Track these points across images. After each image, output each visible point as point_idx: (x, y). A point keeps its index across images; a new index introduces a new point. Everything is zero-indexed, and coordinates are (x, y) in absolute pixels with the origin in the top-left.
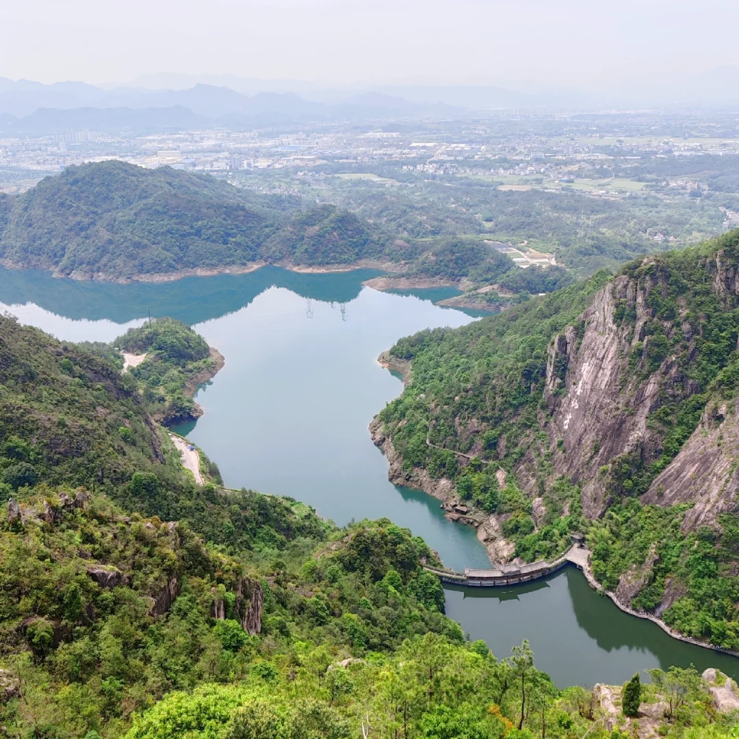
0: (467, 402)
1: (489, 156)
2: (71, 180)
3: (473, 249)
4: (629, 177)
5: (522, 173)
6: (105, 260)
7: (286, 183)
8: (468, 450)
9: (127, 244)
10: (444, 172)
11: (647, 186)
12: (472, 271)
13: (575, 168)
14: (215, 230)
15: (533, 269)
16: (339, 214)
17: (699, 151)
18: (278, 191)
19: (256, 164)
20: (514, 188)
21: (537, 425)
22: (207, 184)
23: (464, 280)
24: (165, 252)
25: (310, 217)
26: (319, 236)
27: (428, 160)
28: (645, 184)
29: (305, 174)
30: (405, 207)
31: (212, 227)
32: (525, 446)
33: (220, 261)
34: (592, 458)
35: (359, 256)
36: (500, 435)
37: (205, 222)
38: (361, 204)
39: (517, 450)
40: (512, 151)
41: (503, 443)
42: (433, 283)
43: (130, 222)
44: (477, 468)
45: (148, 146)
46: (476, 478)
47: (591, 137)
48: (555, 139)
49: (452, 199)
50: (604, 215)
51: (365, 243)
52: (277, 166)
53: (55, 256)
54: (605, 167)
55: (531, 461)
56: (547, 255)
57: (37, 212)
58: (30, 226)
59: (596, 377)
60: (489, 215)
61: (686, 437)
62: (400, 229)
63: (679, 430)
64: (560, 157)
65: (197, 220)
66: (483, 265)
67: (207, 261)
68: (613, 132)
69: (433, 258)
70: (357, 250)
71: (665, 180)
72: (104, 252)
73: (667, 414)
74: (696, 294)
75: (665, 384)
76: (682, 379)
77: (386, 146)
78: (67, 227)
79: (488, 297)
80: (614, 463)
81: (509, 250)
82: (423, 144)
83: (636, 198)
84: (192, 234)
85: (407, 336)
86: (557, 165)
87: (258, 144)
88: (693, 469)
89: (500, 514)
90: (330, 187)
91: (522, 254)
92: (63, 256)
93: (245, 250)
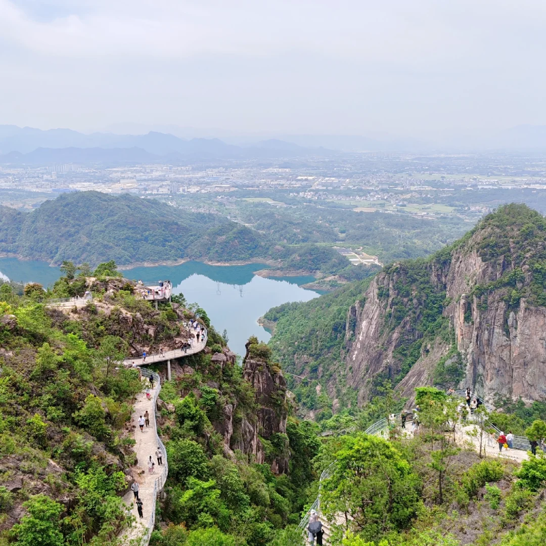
0: (301, 345)
1: (351, 187)
2: (64, 203)
3: (324, 252)
4: (444, 204)
5: (372, 199)
6: (84, 256)
7: (209, 204)
8: (301, 374)
9: (99, 246)
10: (318, 198)
11: (455, 210)
12: (323, 267)
13: (408, 196)
14: (157, 237)
15: (361, 266)
16: (239, 229)
17: (496, 185)
18: (202, 211)
19: (189, 190)
20: (365, 210)
21: (340, 358)
22: (153, 206)
23: (318, 271)
24: (123, 251)
25: (220, 230)
26: (226, 242)
27: (309, 189)
28: (454, 208)
29: (222, 198)
30: (285, 223)
31: (155, 236)
32: (333, 371)
33: (159, 258)
34: (365, 375)
35: (252, 256)
36: (319, 364)
37: (151, 232)
38: (258, 220)
39: (328, 373)
40: (367, 183)
41: (321, 369)
42: (298, 273)
43: (102, 231)
44: (306, 384)
45: (114, 175)
46: (304, 390)
47: (424, 174)
48: (399, 175)
49: (320, 217)
50: (419, 231)
51: (256, 247)
52: (203, 191)
53: (51, 253)
54: (429, 196)
55: (335, 379)
56: (373, 257)
57: (40, 224)
58: (36, 233)
59: (368, 329)
60: (343, 229)
61: (413, 363)
62: (282, 238)
63: (410, 359)
64: (399, 188)
65: (145, 231)
66: (330, 263)
67: (151, 258)
68: (439, 171)
69: (298, 258)
70: (250, 252)
71: (467, 206)
72: (84, 251)
73: (404, 350)
74: (421, 283)
75: (404, 333)
76: (413, 330)
77: (280, 179)
78: (60, 234)
79: (330, 284)
80: (373, 377)
81: (348, 253)
82: (306, 177)
83: (445, 218)
84: (141, 240)
85: (275, 307)
86: (396, 194)
87: (191, 175)
88: (414, 380)
89: (316, 409)
90: (239, 207)
91: (357, 256)
92: (56, 253)
93: (177, 251)
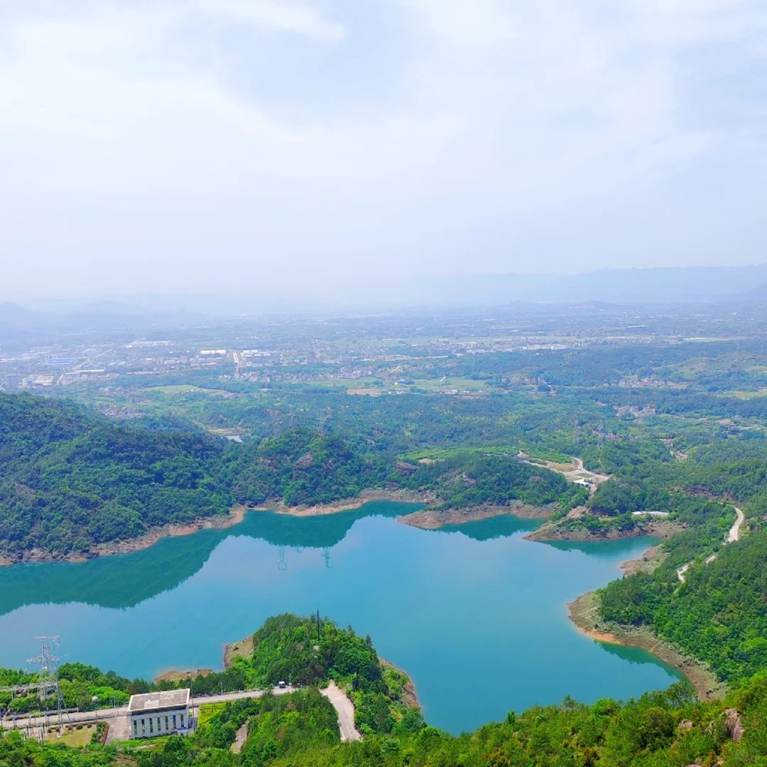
4: (460, 376)
6: (38, 529)
9: (69, 503)
11: (489, 383)
14: (179, 471)
19: (36, 382)
20: (365, 392)
24: (125, 508)
26: (316, 466)
31: (175, 468)
37: (165, 462)
43: (65, 471)
51: (360, 468)
67: (181, 514)
72: (35, 518)
84: (151, 480)
